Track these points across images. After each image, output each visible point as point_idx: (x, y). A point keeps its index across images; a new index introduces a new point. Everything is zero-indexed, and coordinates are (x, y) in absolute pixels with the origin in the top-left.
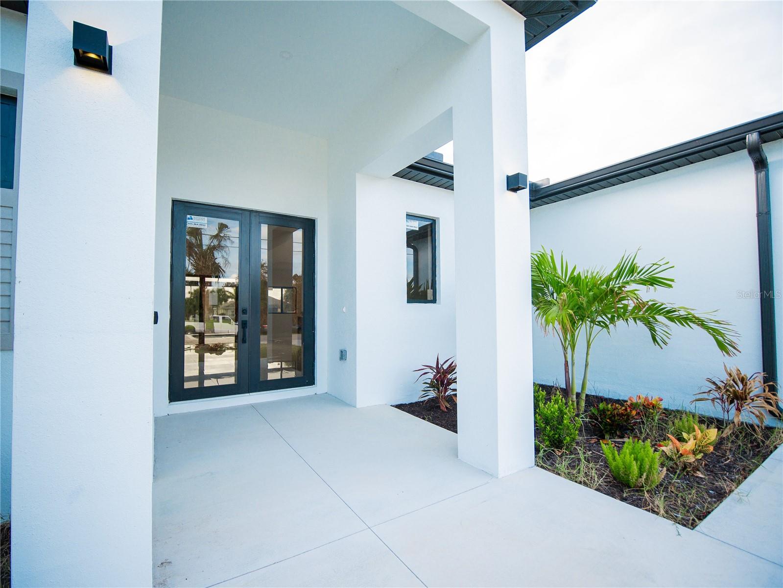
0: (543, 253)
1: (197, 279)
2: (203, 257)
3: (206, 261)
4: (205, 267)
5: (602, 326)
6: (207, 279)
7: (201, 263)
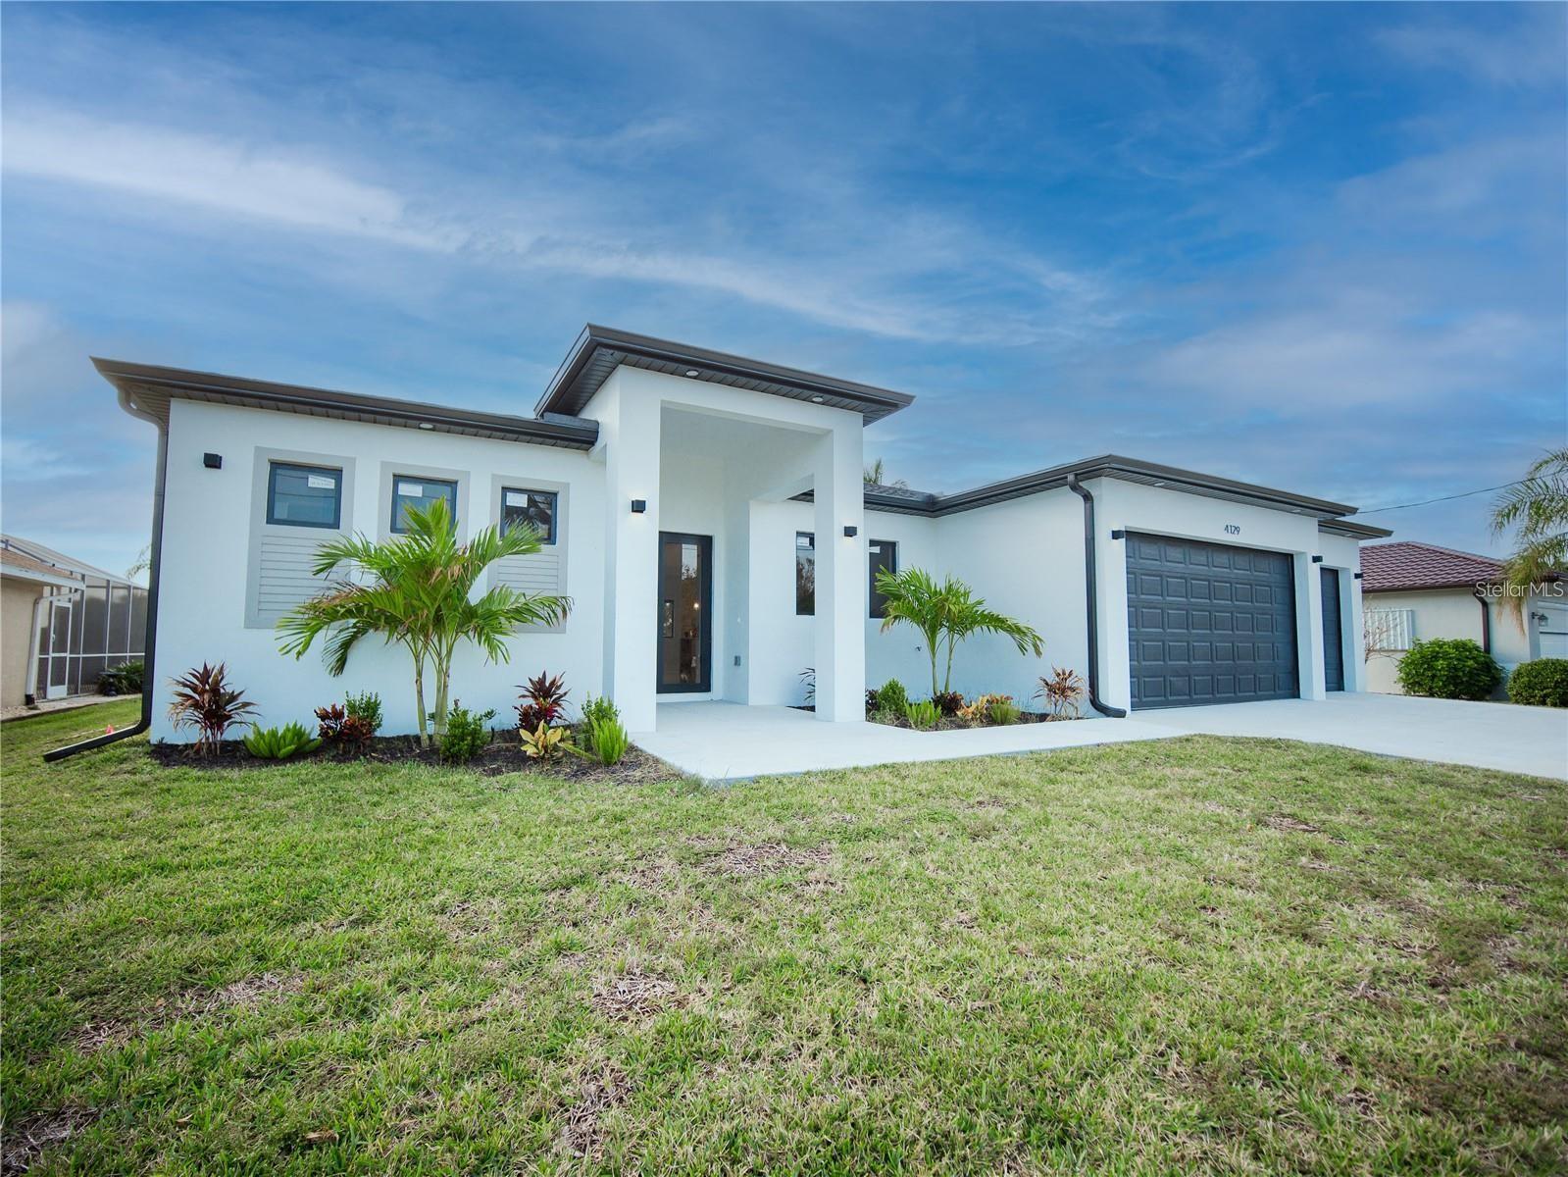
5: (960, 634)
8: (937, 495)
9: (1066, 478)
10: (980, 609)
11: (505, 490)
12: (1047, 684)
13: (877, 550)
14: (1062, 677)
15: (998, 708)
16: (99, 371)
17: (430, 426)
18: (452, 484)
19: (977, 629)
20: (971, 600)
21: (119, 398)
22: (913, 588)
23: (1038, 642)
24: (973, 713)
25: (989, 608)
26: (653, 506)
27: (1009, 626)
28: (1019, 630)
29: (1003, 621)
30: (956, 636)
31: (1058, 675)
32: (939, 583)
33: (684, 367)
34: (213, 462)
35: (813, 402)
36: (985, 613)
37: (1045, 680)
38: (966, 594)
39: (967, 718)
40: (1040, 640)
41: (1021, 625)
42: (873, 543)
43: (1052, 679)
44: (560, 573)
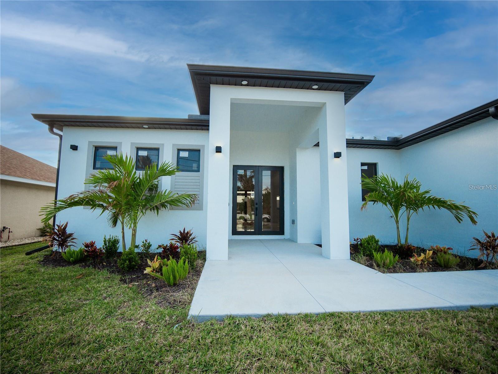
0: (382, 176)
1: (244, 192)
2: (247, 182)
3: (248, 183)
4: (248, 187)
5: (414, 210)
6: (248, 192)
7: (246, 185)
8: (399, 137)
9: (489, 110)
10: (427, 196)
11: (179, 150)
12: (479, 242)
13: (365, 168)
14: (492, 239)
15: (442, 257)
16: (34, 118)
17: (147, 127)
18: (158, 149)
19: (425, 207)
20: (421, 190)
21: (49, 129)
22: (382, 185)
23: (473, 216)
24: (422, 260)
25: (433, 194)
26: (226, 148)
27: (449, 205)
28: (457, 208)
29: (444, 202)
30: (412, 211)
31: (489, 237)
32: (400, 182)
33: (239, 79)
34: (74, 148)
35: (314, 89)
36: (431, 197)
37: (477, 240)
38: (418, 188)
39: (418, 263)
40: (474, 213)
41: (458, 204)
42: (363, 164)
43: (483, 239)
44: (200, 185)
